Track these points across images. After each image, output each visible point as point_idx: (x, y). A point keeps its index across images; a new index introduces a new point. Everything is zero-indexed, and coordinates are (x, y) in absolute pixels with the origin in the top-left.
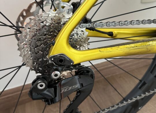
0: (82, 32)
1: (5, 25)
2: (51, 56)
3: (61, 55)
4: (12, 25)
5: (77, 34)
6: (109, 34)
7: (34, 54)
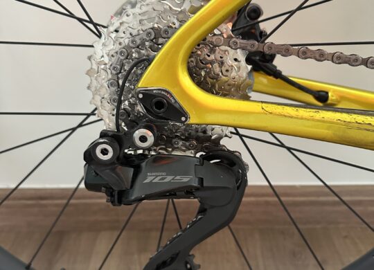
0: (236, 63)
1: (71, 15)
2: (139, 89)
3: (162, 92)
4: (88, 19)
5: (222, 64)
6: (317, 96)
7: (116, 88)
